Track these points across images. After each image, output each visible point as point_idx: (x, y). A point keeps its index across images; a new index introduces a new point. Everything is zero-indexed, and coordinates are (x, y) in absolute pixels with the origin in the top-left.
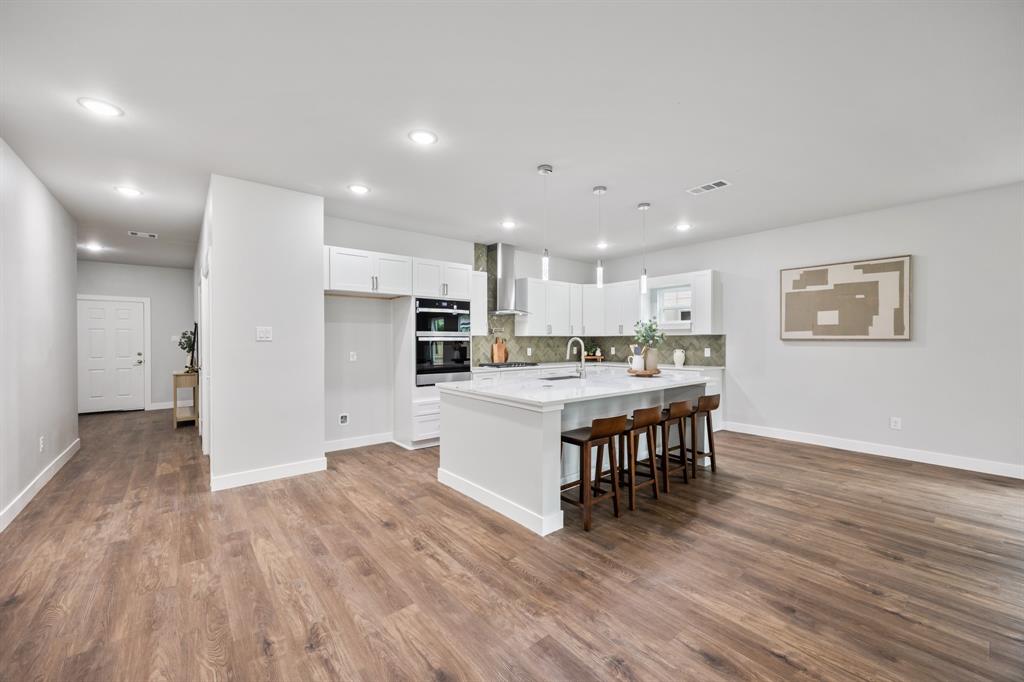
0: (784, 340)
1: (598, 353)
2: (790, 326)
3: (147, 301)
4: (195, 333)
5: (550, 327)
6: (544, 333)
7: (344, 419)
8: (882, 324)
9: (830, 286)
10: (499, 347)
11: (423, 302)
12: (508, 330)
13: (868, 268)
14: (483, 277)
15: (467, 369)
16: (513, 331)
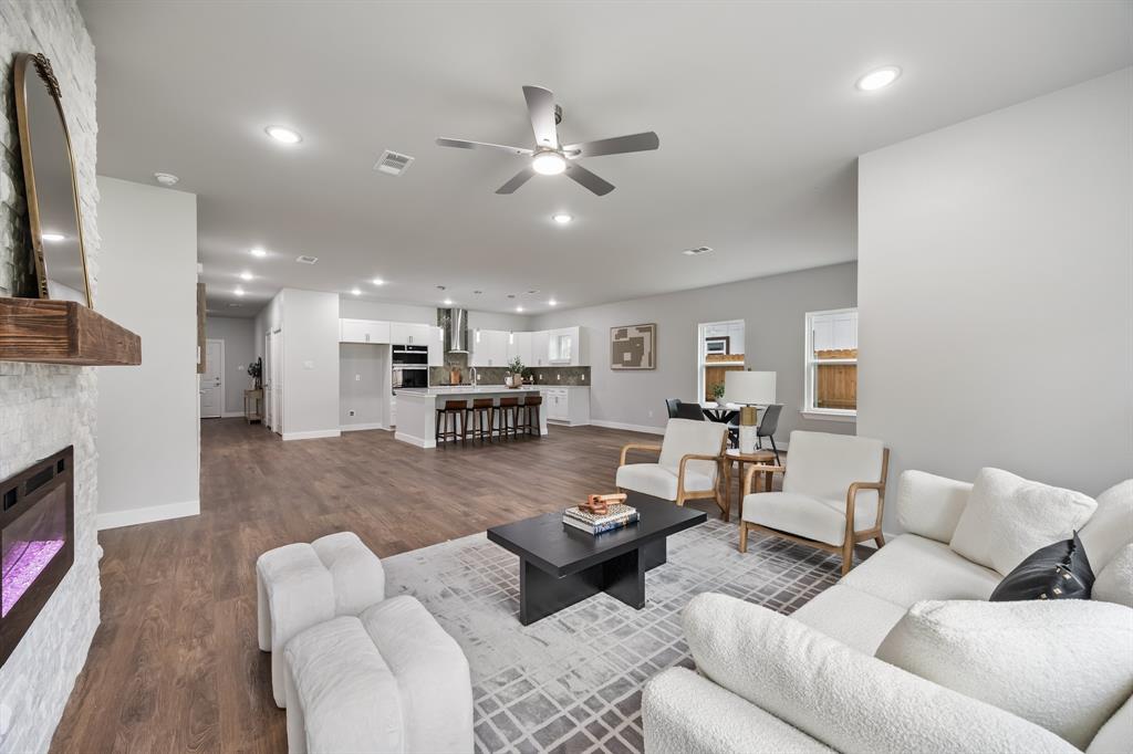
0: (614, 369)
1: (531, 379)
2: (615, 362)
3: (223, 341)
4: (260, 364)
5: (490, 361)
6: (487, 365)
7: (352, 413)
8: (644, 363)
9: (627, 339)
10: (455, 375)
11: (395, 347)
12: (462, 363)
13: (641, 330)
14: (442, 332)
15: (426, 386)
16: (466, 363)
